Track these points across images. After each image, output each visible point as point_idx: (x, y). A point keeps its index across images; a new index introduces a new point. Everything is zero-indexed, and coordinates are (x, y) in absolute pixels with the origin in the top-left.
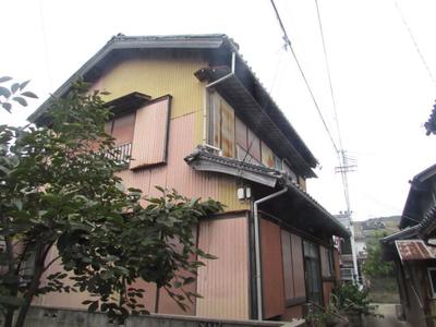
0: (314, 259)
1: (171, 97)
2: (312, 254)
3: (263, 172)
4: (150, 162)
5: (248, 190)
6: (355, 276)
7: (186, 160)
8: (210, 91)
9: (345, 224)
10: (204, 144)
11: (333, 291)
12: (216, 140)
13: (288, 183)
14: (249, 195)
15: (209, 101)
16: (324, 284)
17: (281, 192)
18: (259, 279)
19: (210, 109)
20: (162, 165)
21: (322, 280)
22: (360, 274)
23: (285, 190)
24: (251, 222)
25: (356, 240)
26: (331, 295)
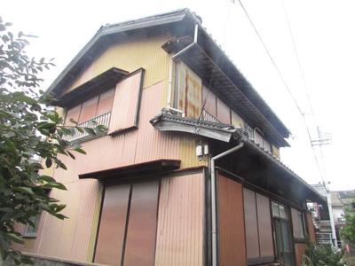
0: (284, 220)
1: (143, 70)
2: (283, 216)
3: (219, 128)
4: (124, 127)
5: (206, 147)
6: (333, 240)
7: (151, 122)
8: (176, 61)
9: (321, 192)
10: (168, 107)
11: (307, 253)
12: (181, 104)
13: (244, 138)
14: (206, 152)
15: (175, 70)
16: (296, 245)
17: (237, 147)
18: (214, 236)
19: (175, 77)
20: (133, 129)
21: (293, 241)
22: (338, 239)
23: (241, 145)
24: (208, 178)
25: (334, 207)
26: (304, 256)
